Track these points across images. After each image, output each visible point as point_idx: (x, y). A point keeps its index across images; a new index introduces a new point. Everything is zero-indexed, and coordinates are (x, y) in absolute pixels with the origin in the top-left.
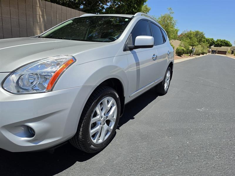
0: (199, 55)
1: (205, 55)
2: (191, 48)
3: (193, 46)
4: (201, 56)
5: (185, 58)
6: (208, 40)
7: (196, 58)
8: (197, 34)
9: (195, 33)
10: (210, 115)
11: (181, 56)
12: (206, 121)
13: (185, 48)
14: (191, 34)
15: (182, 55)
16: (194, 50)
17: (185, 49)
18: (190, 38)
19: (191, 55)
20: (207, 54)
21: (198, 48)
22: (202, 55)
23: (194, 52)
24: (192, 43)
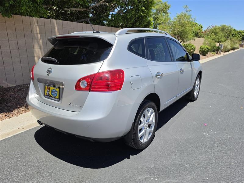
0: (228, 51)
1: (235, 50)
2: (217, 45)
3: (219, 42)
4: (231, 52)
5: (210, 57)
6: (240, 32)
7: (225, 56)
8: (223, 29)
9: (221, 28)
10: (217, 141)
11: (206, 55)
12: (209, 151)
13: (210, 46)
14: (215, 29)
15: (207, 54)
16: (221, 47)
17: (209, 48)
18: (216, 34)
19: (219, 53)
20: (239, 49)
21: (228, 44)
22: (233, 51)
23: (222, 48)
24: (218, 39)
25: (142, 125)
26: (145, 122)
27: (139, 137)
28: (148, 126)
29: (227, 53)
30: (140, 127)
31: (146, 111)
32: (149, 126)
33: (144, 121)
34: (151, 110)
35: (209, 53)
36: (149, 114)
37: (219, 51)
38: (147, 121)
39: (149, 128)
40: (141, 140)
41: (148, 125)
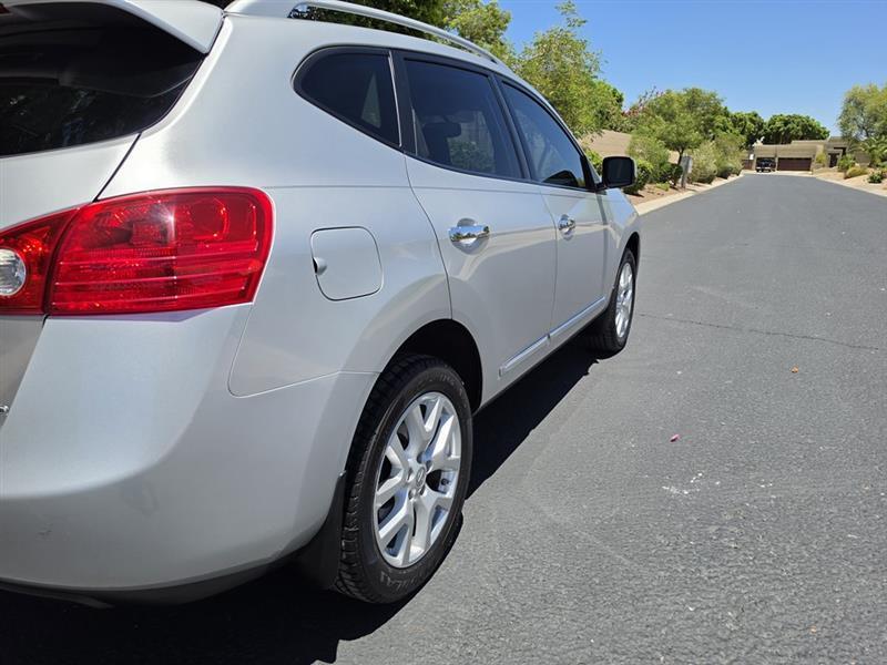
0: (709, 180)
1: (731, 179)
2: (674, 157)
3: (679, 146)
4: (718, 183)
5: (654, 199)
6: (741, 120)
7: (700, 195)
8: (693, 101)
9: (686, 99)
11: (639, 192)
13: (650, 159)
14: (669, 101)
15: (641, 188)
16: (687, 167)
17: (650, 166)
18: (670, 117)
19: (679, 185)
20: (741, 175)
21: (705, 156)
22: (723, 181)
23: (690, 171)
24: (679, 134)
25: (397, 479)
26: (412, 462)
27: (382, 547)
28: (427, 481)
29: (707, 187)
30: (383, 492)
31: (415, 410)
32: (435, 480)
33: (404, 460)
34: (438, 402)
35: (647, 186)
36: (429, 425)
37: (680, 180)
38: (419, 460)
39: (434, 487)
40: (395, 555)
41: (428, 476)
